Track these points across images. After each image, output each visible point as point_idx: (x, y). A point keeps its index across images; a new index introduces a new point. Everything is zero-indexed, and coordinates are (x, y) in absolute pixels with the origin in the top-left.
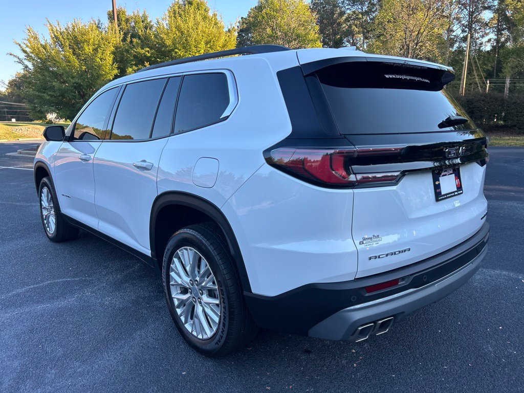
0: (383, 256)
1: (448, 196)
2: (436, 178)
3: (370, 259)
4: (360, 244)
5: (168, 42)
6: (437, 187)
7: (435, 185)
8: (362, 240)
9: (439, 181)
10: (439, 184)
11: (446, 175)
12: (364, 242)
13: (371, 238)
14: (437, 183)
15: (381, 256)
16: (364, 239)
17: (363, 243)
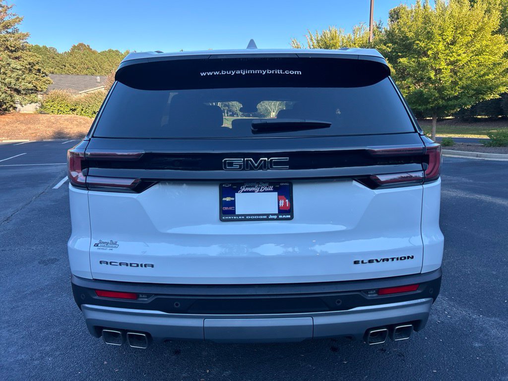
0: (116, 264)
1: (248, 218)
3: (101, 262)
4: (95, 246)
5: (410, 35)
7: (222, 204)
8: (97, 242)
12: (99, 245)
13: (107, 243)
15: (113, 264)
16: (101, 242)
17: (97, 246)
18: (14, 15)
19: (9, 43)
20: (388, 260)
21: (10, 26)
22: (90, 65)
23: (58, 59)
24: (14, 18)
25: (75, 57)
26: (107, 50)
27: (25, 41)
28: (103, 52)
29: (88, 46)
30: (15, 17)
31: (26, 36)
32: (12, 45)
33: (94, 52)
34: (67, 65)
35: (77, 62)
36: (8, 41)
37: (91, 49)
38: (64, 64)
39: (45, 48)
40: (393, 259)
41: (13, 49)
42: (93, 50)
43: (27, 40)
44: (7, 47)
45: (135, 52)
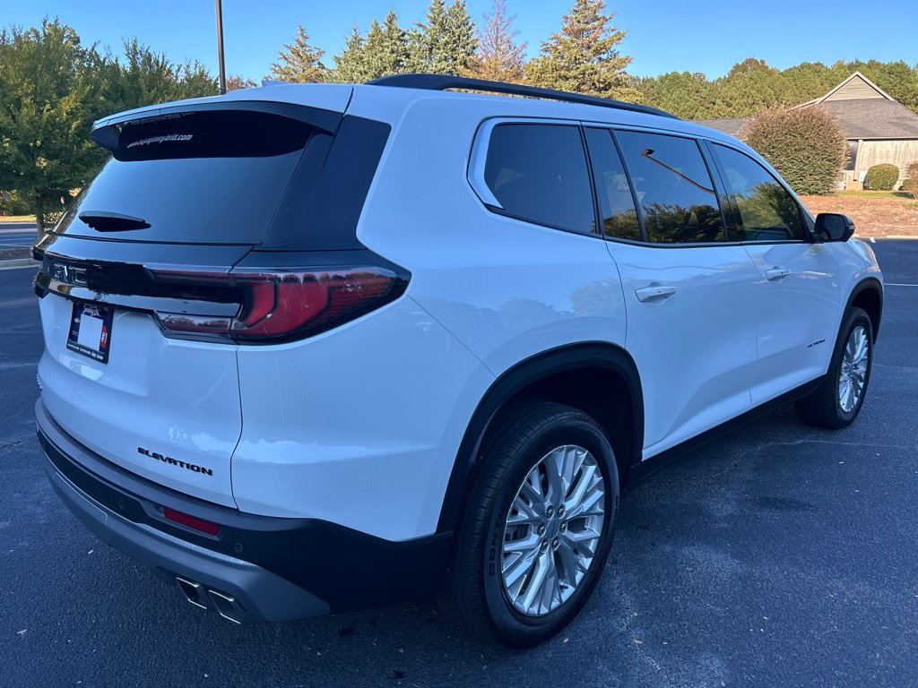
1: (81, 350)
2: (76, 314)
6: (75, 327)
7: (73, 322)
9: (80, 319)
10: (79, 324)
11: (89, 314)
14: (76, 320)
18: (613, 30)
19: (596, 77)
20: (175, 462)
21: (604, 50)
22: (759, 97)
23: (704, 92)
24: (612, 34)
25: (735, 85)
26: (798, 65)
27: (622, 70)
28: (790, 69)
29: (762, 62)
30: (614, 32)
31: (626, 61)
32: (601, 80)
33: (771, 73)
34: (718, 101)
35: (736, 95)
36: (596, 73)
37: (767, 67)
38: (713, 100)
39: (687, 75)
40: (182, 464)
41: (602, 86)
42: (770, 68)
43: (625, 69)
44: (594, 84)
45: (857, 61)
